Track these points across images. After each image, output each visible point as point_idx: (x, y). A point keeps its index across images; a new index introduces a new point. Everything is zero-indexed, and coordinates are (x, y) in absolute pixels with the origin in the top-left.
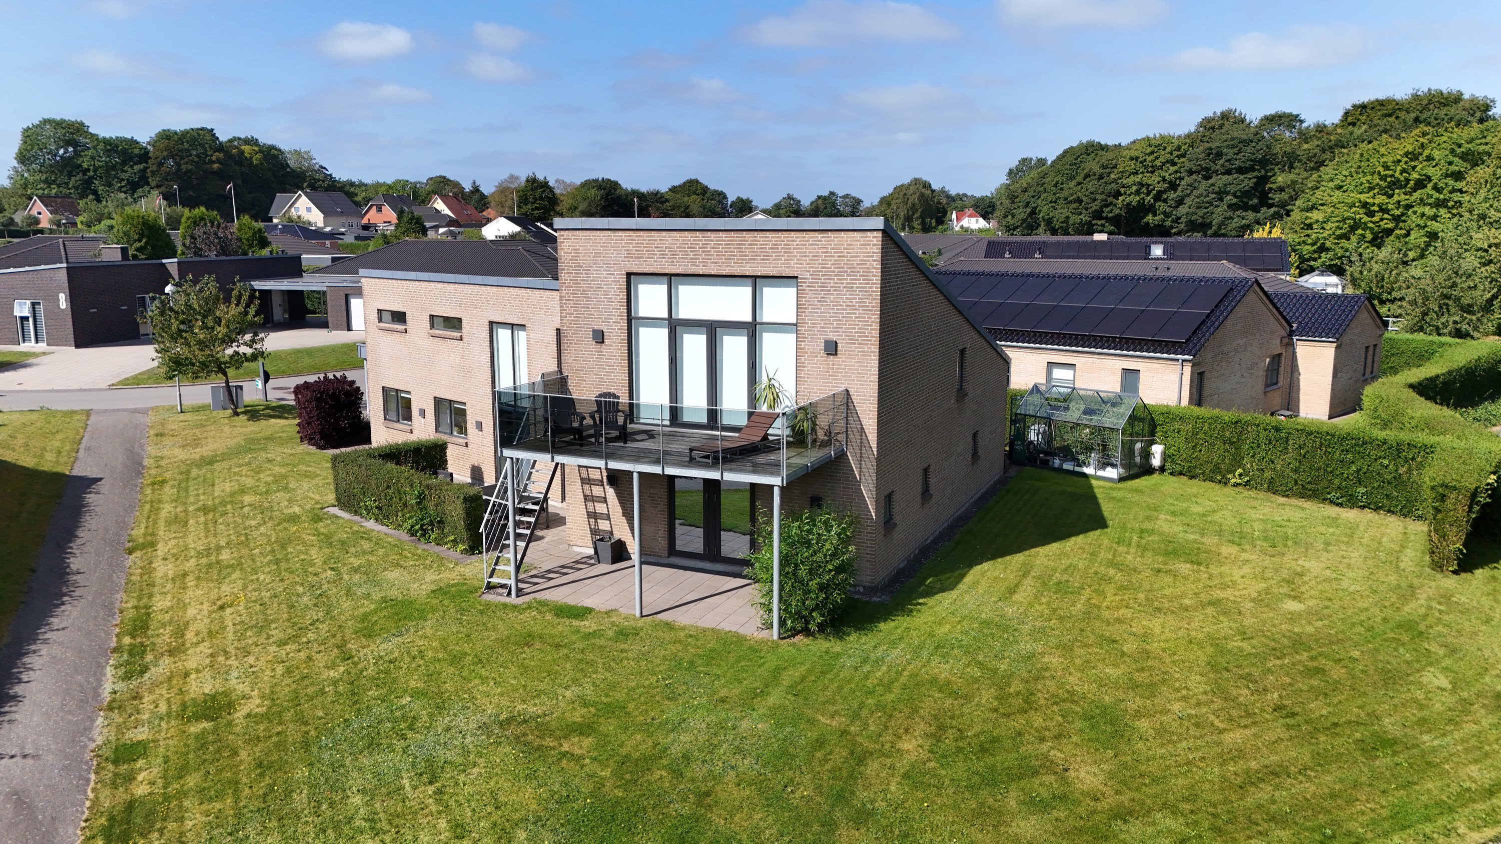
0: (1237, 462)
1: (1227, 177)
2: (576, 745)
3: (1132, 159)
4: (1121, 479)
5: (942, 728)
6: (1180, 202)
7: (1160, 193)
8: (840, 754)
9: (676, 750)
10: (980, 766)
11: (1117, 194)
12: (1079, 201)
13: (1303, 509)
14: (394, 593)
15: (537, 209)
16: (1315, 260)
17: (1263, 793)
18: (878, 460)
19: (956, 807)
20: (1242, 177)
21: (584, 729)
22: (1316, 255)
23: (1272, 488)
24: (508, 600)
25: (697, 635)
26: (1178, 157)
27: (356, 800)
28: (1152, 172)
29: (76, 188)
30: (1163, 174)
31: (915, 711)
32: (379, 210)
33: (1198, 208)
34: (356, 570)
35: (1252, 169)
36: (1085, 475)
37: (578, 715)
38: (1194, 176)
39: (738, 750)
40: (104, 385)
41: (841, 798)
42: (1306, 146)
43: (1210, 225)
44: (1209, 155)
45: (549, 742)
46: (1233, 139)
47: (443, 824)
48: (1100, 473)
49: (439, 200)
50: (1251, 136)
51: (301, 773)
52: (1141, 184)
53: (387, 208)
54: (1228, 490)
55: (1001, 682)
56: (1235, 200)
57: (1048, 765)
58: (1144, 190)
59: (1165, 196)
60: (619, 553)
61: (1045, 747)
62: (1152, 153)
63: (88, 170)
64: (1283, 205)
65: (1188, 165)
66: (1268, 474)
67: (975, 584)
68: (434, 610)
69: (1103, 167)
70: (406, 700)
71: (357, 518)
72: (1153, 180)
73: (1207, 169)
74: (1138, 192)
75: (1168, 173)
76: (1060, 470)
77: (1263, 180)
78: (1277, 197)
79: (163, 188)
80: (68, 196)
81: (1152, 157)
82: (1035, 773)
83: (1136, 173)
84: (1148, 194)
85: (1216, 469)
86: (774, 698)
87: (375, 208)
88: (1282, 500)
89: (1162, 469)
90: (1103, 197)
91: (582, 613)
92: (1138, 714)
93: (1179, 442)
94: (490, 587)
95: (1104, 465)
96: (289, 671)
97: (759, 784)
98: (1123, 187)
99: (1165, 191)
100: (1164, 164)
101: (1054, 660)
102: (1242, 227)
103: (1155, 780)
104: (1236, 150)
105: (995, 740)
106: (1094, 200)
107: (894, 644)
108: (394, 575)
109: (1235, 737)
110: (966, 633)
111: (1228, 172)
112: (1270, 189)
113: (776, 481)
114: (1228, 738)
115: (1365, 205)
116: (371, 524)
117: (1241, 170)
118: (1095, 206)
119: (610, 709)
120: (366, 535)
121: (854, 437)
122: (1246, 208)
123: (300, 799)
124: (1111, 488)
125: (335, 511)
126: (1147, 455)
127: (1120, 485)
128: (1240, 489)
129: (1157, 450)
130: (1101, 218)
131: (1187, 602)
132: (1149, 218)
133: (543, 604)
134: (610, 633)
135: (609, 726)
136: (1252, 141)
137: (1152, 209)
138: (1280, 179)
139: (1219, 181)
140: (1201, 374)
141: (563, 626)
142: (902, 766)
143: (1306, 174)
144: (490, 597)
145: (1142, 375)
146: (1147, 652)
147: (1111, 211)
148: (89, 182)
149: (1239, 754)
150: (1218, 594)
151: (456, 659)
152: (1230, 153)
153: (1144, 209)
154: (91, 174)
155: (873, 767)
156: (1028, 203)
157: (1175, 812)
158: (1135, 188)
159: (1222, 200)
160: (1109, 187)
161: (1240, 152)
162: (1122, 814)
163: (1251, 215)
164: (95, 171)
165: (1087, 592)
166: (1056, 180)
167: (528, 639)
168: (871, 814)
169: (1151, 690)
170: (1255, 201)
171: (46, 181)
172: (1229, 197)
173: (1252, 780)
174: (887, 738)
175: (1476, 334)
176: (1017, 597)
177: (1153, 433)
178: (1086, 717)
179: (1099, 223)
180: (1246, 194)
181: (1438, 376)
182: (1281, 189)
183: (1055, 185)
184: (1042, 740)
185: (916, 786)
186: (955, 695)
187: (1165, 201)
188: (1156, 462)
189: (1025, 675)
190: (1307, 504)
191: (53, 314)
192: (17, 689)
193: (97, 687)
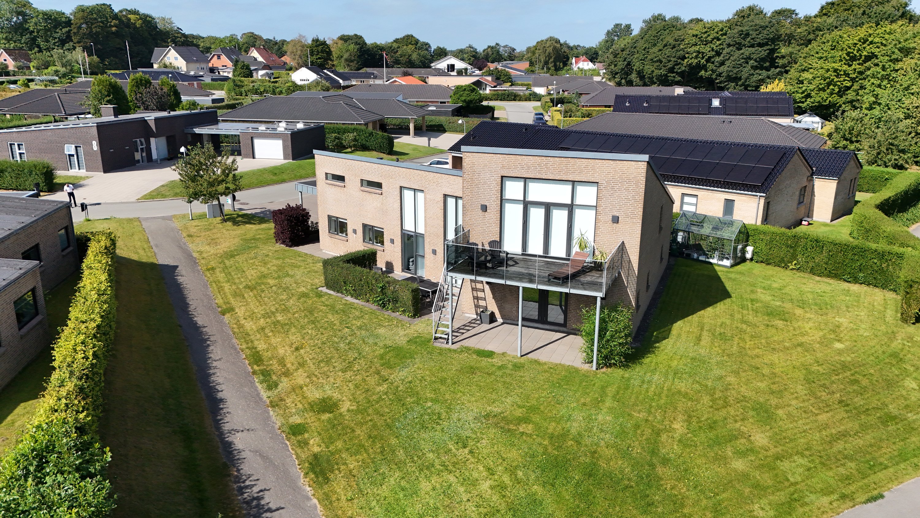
0: (794, 257)
1: (751, 49)
2: (529, 428)
3: (693, 36)
4: (732, 266)
5: (690, 417)
6: (722, 64)
7: (710, 58)
8: (648, 432)
9: (573, 431)
10: (711, 435)
11: (684, 58)
12: (661, 62)
13: (830, 284)
14: (389, 343)
15: (320, 58)
16: (803, 102)
17: (839, 446)
18: (638, 277)
19: (705, 456)
20: (760, 49)
21: (525, 420)
22: (804, 100)
23: (812, 271)
24: (447, 346)
25: (554, 368)
26: (722, 35)
27: (431, 455)
28: (705, 45)
29: (27, 44)
30: (712, 46)
31: (676, 408)
32: (219, 57)
33: (734, 67)
34: (360, 328)
35: (767, 44)
36: (711, 263)
37: (519, 413)
38: (731, 48)
39: (602, 431)
40: (134, 200)
41: (654, 452)
42: (799, 30)
43: (740, 79)
44: (741, 35)
45: (512, 427)
46: (756, 25)
47: (481, 468)
48: (720, 263)
49: (255, 51)
50: (767, 23)
51: (394, 441)
52: (699, 52)
53: (223, 57)
54: (788, 272)
55: (711, 392)
56: (756, 64)
57: (742, 434)
58: (700, 55)
59: (713, 60)
60: (492, 318)
61: (738, 425)
62: (706, 32)
63: (33, 32)
64: (784, 66)
65: (728, 41)
66: (810, 265)
67: (679, 335)
68: (417, 353)
69: (676, 40)
70: (429, 404)
71: (339, 295)
72: (706, 49)
73: (740, 44)
74: (696, 57)
75: (716, 45)
76: (697, 260)
77: (773, 51)
78: (781, 62)
79: (82, 44)
80: (21, 49)
81: (706, 35)
82: (736, 438)
83: (696, 45)
84: (703, 58)
85: (782, 261)
86: (609, 402)
87: (216, 56)
88: (818, 278)
89: (752, 259)
90: (675, 59)
91: (490, 354)
92: (777, 407)
93: (762, 246)
94: (436, 339)
95: (721, 258)
96: (357, 386)
97: (615, 446)
98: (688, 53)
99: (713, 57)
100: (713, 39)
101: (732, 379)
102: (759, 80)
103: (791, 440)
104: (757, 32)
105: (715, 422)
106: (670, 61)
107: (654, 371)
108: (381, 331)
109: (823, 417)
110: (685, 365)
111: (752, 46)
112: (777, 57)
113: (600, 295)
114: (820, 417)
115: (835, 70)
116: (349, 298)
117: (760, 45)
118: (670, 65)
119: (533, 409)
120: (351, 306)
121: (625, 265)
122: (762, 68)
123: (401, 454)
124: (727, 272)
125: (324, 289)
126: (743, 251)
127: (731, 270)
128: (794, 271)
129: (750, 249)
130: (673, 72)
131: (787, 344)
132: (703, 73)
133: (468, 349)
134: (510, 366)
135: (536, 418)
136: (767, 27)
137: (704, 68)
138: (783, 51)
139: (747, 51)
140: (768, 203)
141: (485, 362)
142: (677, 436)
143: (798, 48)
144: (437, 344)
145: (736, 204)
146: (774, 373)
147: (680, 68)
148: (34, 40)
149: (826, 426)
150: (801, 339)
151: (443, 381)
152: (754, 34)
153: (699, 67)
154: (36, 34)
155: (664, 437)
156: (625, 59)
157: (803, 456)
158: (695, 54)
159: (747, 63)
160: (679, 53)
161: (760, 33)
162: (778, 457)
163: (764, 73)
164: (38, 32)
165: (736, 339)
166: (644, 46)
167: (472, 370)
168: (669, 460)
169: (779, 394)
170: (768, 64)
171: (6, 39)
172: (752, 62)
173: (835, 439)
174: (667, 423)
175: (907, 166)
176: (703, 343)
177: (747, 241)
178: (754, 409)
179: (672, 75)
180: (763, 60)
181: (890, 198)
182: (783, 57)
183: (644, 50)
184: (736, 421)
185: (686, 446)
186: (690, 399)
187: (713, 63)
188: (749, 256)
189: (721, 388)
190: (831, 281)
191: (89, 153)
192: (220, 395)
193: (258, 394)
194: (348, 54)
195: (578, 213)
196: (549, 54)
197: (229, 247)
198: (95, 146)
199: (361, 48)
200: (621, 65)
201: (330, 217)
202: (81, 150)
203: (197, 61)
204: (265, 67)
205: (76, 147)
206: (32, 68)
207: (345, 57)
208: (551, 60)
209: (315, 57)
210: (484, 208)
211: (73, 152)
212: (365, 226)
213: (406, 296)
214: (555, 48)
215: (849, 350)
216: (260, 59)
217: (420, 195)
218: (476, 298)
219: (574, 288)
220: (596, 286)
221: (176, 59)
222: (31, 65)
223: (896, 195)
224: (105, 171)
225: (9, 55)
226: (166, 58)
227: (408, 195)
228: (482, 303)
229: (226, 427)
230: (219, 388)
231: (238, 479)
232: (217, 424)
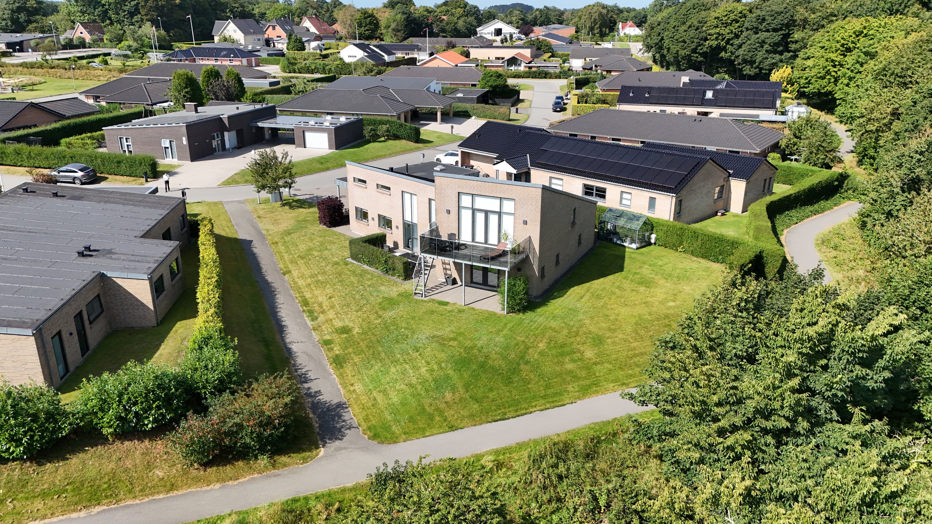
0: (681, 243)
1: (766, 33)
2: (454, 343)
3: (715, 18)
4: (637, 248)
5: (551, 341)
6: (740, 47)
7: (729, 40)
8: (522, 347)
9: (479, 345)
10: (560, 351)
11: (706, 39)
12: (684, 42)
13: (700, 263)
14: (386, 295)
16: (806, 88)
17: (636, 360)
18: (539, 258)
19: (552, 361)
20: (775, 34)
21: (454, 339)
22: (807, 85)
23: (692, 254)
24: (421, 298)
25: (482, 312)
26: (741, 17)
27: (399, 356)
28: (726, 27)
29: (99, 16)
30: (731, 28)
31: (544, 336)
32: (274, 28)
33: (749, 51)
34: (369, 286)
35: (781, 29)
36: (624, 246)
37: (452, 335)
38: (749, 32)
39: (495, 346)
41: (522, 358)
42: (813, 16)
43: (755, 62)
44: (758, 19)
45: (445, 342)
46: (772, 11)
47: (423, 362)
48: (630, 246)
49: (307, 21)
50: (782, 9)
51: (380, 349)
52: (718, 34)
53: (278, 28)
54: (677, 254)
55: (569, 328)
56: (770, 48)
57: (579, 351)
58: (720, 38)
59: (731, 42)
60: (454, 282)
61: (579, 346)
62: (727, 15)
64: (794, 52)
65: (747, 25)
66: (691, 249)
67: (571, 294)
68: (401, 302)
69: (700, 22)
70: (403, 330)
71: (360, 264)
72: (725, 31)
73: (757, 28)
74: (717, 39)
75: (734, 27)
76: (616, 243)
77: (788, 35)
78: (793, 47)
79: (149, 16)
80: (94, 21)
81: (726, 18)
82: (575, 353)
83: (717, 27)
84: (723, 39)
85: (674, 245)
86: (505, 332)
87: (271, 27)
88: (695, 258)
89: (655, 244)
90: (698, 40)
91: (446, 304)
92: (608, 338)
93: (661, 234)
94: (415, 294)
95: (631, 243)
96: (363, 320)
97: (501, 354)
98: (709, 35)
99: (732, 39)
100: (732, 21)
101: (587, 322)
102: (772, 64)
103: (608, 356)
104: (773, 18)
105: (566, 344)
106: (693, 42)
107: (540, 316)
108: (383, 288)
109: (635, 344)
110: (563, 313)
111: (768, 31)
112: (791, 41)
113: (507, 269)
114: (632, 345)
116: (366, 267)
117: (775, 30)
118: (693, 46)
119: (460, 334)
120: (366, 272)
121: (532, 250)
122: (775, 52)
123: (383, 355)
124: (633, 253)
125: (350, 260)
126: (650, 238)
127: (637, 251)
128: (681, 253)
129: (653, 236)
130: (696, 53)
131: (637, 302)
132: (723, 54)
133: (434, 300)
134: (456, 311)
135: (461, 338)
136: (782, 13)
137: (724, 49)
138: (796, 36)
139: (763, 35)
140: (681, 201)
141: (442, 308)
142: (538, 351)
143: (811, 33)
144: (416, 297)
145: (657, 200)
146: (617, 319)
147: (702, 49)
148: (106, 12)
149: (635, 349)
150: (649, 299)
151: (413, 318)
152: (769, 19)
153: (719, 49)
155: (531, 350)
156: (660, 33)
157: (610, 363)
158: (715, 36)
159: (762, 47)
160: (701, 35)
161: (775, 18)
162: (596, 364)
163: (778, 57)
165: (605, 299)
166: (674, 24)
167: (432, 312)
168: (529, 362)
169: (615, 330)
170: (781, 48)
171: (81, 11)
172: (767, 46)
173: (635, 356)
174: (535, 343)
176: (583, 300)
177: (652, 230)
178: (593, 338)
179: (695, 55)
180: (777, 44)
182: (796, 42)
183: (674, 28)
184: (579, 344)
185: (541, 356)
186: (556, 332)
187: (732, 45)
188: (653, 241)
189: (577, 326)
190: (702, 261)
191: (180, 146)
192: (283, 323)
193: (306, 323)
194: (395, 24)
195: (505, 218)
196: (595, 20)
197: (287, 227)
198: (185, 141)
199: (408, 18)
200: (656, 39)
201: (356, 208)
202: (174, 144)
203: (254, 33)
204: (318, 38)
205: (170, 141)
206: (105, 41)
207: (392, 27)
208: (596, 27)
209: (363, 29)
210: (449, 212)
211: (168, 145)
212: (379, 216)
213: (400, 266)
214: (601, 13)
215: (677, 307)
216: (313, 30)
217: (414, 197)
218: (445, 269)
219: (493, 265)
220: (505, 264)
221: (235, 31)
222: (105, 37)
223: (798, 192)
224: (192, 160)
225: (85, 28)
226: (225, 31)
227: (407, 197)
228: (449, 272)
229: (288, 341)
230: (283, 319)
231: (294, 365)
232: (283, 339)
